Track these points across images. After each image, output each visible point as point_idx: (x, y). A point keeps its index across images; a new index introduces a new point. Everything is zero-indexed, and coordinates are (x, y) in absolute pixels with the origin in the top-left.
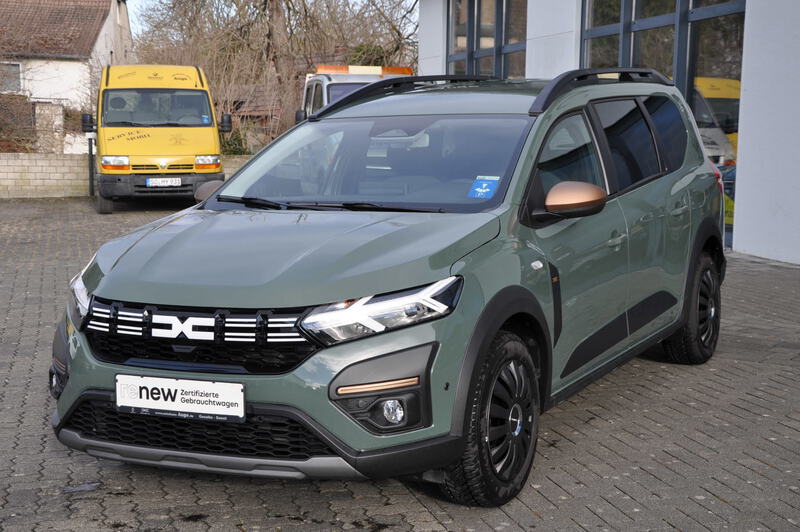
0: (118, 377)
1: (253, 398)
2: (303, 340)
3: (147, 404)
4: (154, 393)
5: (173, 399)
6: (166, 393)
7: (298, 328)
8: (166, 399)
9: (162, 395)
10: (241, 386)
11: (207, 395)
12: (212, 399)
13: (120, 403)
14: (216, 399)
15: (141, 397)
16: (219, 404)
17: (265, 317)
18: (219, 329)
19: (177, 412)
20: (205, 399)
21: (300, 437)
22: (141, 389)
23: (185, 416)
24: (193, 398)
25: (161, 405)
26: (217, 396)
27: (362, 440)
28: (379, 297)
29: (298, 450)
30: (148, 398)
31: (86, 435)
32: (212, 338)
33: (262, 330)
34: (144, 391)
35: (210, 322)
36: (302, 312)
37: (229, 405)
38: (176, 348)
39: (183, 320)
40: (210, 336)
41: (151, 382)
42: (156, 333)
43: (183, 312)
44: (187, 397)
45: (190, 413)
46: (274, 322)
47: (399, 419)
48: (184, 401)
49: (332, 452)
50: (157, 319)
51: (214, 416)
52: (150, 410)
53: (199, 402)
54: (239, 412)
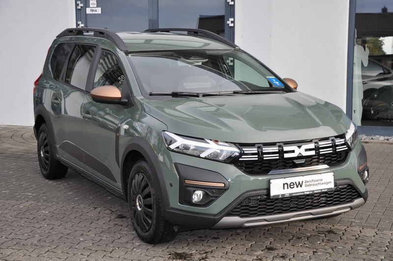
0: (271, 181)
3: (287, 192)
4: (291, 186)
5: (301, 186)
6: (297, 184)
8: (297, 187)
9: (295, 186)
10: (333, 174)
11: (317, 181)
12: (320, 182)
13: (273, 194)
14: (322, 182)
15: (284, 189)
16: (323, 184)
19: (304, 192)
22: (284, 184)
23: (308, 193)
24: (311, 183)
25: (296, 191)
26: (322, 180)
30: (288, 188)
34: (286, 186)
35: (312, 146)
37: (327, 183)
39: (299, 147)
40: (313, 153)
41: (289, 180)
42: (286, 156)
45: (310, 191)
48: (306, 186)
50: (286, 149)
51: (321, 190)
52: (290, 194)
53: (314, 185)
54: (332, 186)
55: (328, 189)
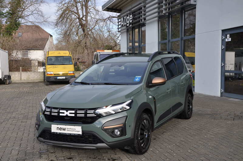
0: (52, 125)
1: (84, 130)
2: (96, 116)
3: (59, 131)
4: (60, 129)
5: (65, 130)
6: (63, 128)
7: (94, 113)
8: (63, 130)
10: (81, 127)
11: (73, 129)
13: (52, 131)
15: (57, 130)
16: (76, 131)
17: (87, 111)
18: (76, 113)
19: (66, 133)
20: (72, 130)
21: (95, 139)
22: (57, 128)
25: (62, 132)
26: (75, 129)
27: (110, 139)
28: (113, 105)
29: (95, 142)
31: (45, 139)
32: (74, 116)
33: (86, 114)
34: (58, 128)
35: (73, 112)
36: (95, 109)
37: (78, 131)
38: (65, 118)
39: (67, 111)
40: (73, 115)
41: (60, 126)
42: (61, 114)
43: (67, 110)
44: (68, 130)
45: (69, 134)
46: (89, 112)
47: (119, 134)
49: (103, 142)
50: (61, 111)
51: (75, 134)
52: (60, 133)
53: (71, 131)
54: (81, 133)
55: (78, 134)
